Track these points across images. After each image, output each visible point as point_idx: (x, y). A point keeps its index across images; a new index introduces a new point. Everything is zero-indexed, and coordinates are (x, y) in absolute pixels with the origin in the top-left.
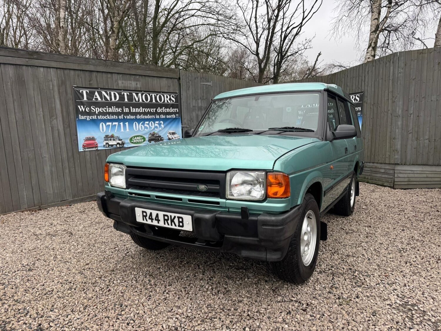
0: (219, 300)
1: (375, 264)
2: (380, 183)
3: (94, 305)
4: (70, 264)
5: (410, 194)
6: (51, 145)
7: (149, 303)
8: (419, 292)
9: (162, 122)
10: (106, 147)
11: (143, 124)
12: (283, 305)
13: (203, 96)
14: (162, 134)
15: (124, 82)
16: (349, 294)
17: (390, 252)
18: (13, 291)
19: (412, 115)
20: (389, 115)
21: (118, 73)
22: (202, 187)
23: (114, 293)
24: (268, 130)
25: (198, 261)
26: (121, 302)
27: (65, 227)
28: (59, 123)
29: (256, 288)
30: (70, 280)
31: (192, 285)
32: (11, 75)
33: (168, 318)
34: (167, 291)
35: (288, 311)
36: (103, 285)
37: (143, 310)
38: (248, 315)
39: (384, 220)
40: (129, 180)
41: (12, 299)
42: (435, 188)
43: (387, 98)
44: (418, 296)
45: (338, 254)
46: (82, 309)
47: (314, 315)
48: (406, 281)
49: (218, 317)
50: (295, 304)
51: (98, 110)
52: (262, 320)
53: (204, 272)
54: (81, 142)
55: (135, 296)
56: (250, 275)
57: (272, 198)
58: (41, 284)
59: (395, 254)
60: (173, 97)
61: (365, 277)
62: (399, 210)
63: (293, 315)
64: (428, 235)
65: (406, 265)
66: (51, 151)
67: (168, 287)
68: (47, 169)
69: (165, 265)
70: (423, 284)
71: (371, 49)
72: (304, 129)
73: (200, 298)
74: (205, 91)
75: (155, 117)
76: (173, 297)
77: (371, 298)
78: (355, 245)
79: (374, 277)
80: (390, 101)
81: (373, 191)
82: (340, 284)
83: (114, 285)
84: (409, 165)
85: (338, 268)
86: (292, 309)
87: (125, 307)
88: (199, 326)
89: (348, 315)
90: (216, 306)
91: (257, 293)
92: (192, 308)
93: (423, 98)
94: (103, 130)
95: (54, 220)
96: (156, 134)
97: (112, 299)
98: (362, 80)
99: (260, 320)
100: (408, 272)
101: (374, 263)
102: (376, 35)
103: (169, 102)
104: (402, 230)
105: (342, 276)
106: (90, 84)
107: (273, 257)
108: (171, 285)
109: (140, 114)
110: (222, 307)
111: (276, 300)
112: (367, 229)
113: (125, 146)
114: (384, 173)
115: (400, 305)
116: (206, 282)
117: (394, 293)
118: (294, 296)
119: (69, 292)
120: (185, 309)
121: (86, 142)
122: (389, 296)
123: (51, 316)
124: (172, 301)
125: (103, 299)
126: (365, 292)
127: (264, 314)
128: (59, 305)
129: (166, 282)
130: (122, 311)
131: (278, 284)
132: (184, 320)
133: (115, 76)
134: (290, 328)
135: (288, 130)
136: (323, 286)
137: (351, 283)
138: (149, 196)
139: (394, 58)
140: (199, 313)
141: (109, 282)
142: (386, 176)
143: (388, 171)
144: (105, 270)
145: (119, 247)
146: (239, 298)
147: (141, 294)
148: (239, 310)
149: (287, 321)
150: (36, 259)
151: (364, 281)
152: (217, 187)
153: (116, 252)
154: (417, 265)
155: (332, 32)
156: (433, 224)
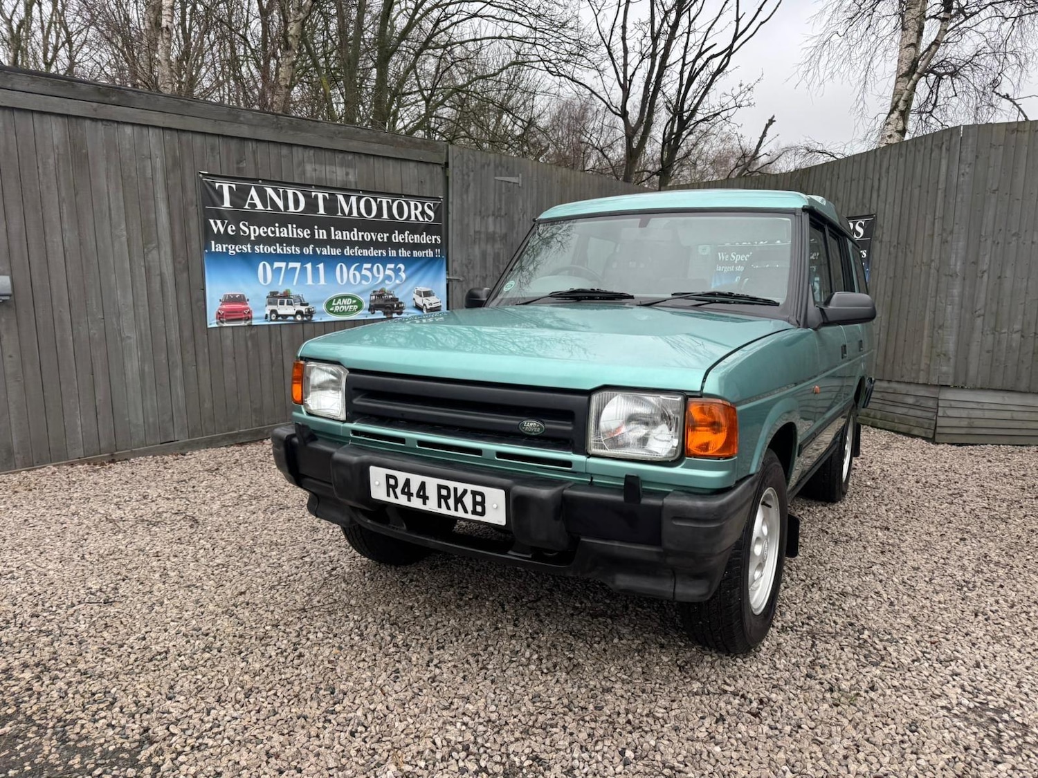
0: (559, 685)
1: (906, 615)
2: (903, 428)
3: (268, 688)
4: (200, 591)
5: (972, 457)
6: (143, 311)
7: (397, 688)
8: (1009, 682)
9: (402, 266)
10: (271, 320)
11: (359, 269)
12: (706, 702)
13: (500, 209)
14: (399, 295)
15: (318, 167)
16: (853, 682)
17: (938, 588)
18: (74, 649)
19: (986, 275)
20: (933, 271)
21: (305, 147)
22: (531, 425)
23: (311, 663)
24: (670, 296)
25: (500, 595)
26: (331, 682)
27: (178, 504)
28: (163, 260)
29: (640, 661)
30: (206, 628)
31: (491, 649)
32: (56, 141)
33: (444, 723)
34: (436, 661)
35: (717, 715)
36: (285, 642)
37: (385, 703)
38: (629, 722)
39: (917, 515)
40: (355, 401)
41: (73, 669)
42: (1030, 445)
43: (930, 233)
44: (1007, 689)
45: (820, 589)
46: (241, 696)
47: (779, 726)
48: (978, 656)
49: (561, 723)
50: (731, 699)
51: (255, 232)
52: (661, 734)
53: (517, 620)
54: (214, 305)
55: (361, 671)
56: (624, 631)
57: (695, 456)
58: (137, 635)
59: (949, 594)
60: (429, 207)
61: (887, 644)
62: (950, 492)
63: (730, 725)
64: (1021, 554)
65: (977, 620)
66: (142, 324)
67: (438, 653)
68: (133, 366)
69: (425, 602)
70: (1018, 664)
71: (896, 114)
72: (755, 299)
73: (514, 680)
74: (503, 197)
75: (387, 253)
76: (452, 676)
77: (903, 691)
78: (857, 570)
79: (906, 643)
80: (937, 240)
81: (887, 447)
82: (831, 657)
83: (309, 643)
84: (974, 389)
85: (822, 622)
86: (727, 712)
87: (341, 696)
88: (519, 744)
89: (855, 728)
90: (552, 699)
91: (643, 673)
92: (496, 702)
93: (1014, 235)
94: (265, 279)
95: (149, 487)
96: (388, 294)
97: (309, 675)
98: (872, 187)
99: (655, 734)
100: (981, 634)
101: (904, 612)
102: (911, 82)
103: (421, 219)
104: (961, 539)
105: (833, 640)
106: (239, 169)
107: (691, 591)
108: (443, 647)
109: (352, 244)
110: (566, 701)
111: (689, 689)
112: (880, 534)
113: (316, 318)
114: (912, 406)
115: (969, 709)
116: (525, 644)
117: (954, 683)
118: (728, 681)
119: (207, 655)
120: (481, 703)
121: (224, 307)
122: (944, 687)
123: (171, 710)
124: (448, 684)
125: (288, 676)
126: (888, 677)
127: (665, 721)
128: (186, 684)
129: (430, 641)
130: (335, 704)
131: (689, 654)
132: (481, 728)
133: (298, 154)
134: (727, 753)
135: (718, 299)
136: (794, 660)
137: (856, 657)
138: (402, 440)
139: (951, 138)
140: (515, 713)
141: (298, 636)
142: (919, 413)
143: (923, 402)
144: (285, 608)
145: (313, 555)
146: (603, 683)
147: (375, 665)
148: (605, 709)
149: (719, 737)
150: (119, 577)
151: (883, 652)
152: (565, 427)
153: (307, 567)
154: (1001, 621)
155: (803, 68)
156: (1029, 527)
